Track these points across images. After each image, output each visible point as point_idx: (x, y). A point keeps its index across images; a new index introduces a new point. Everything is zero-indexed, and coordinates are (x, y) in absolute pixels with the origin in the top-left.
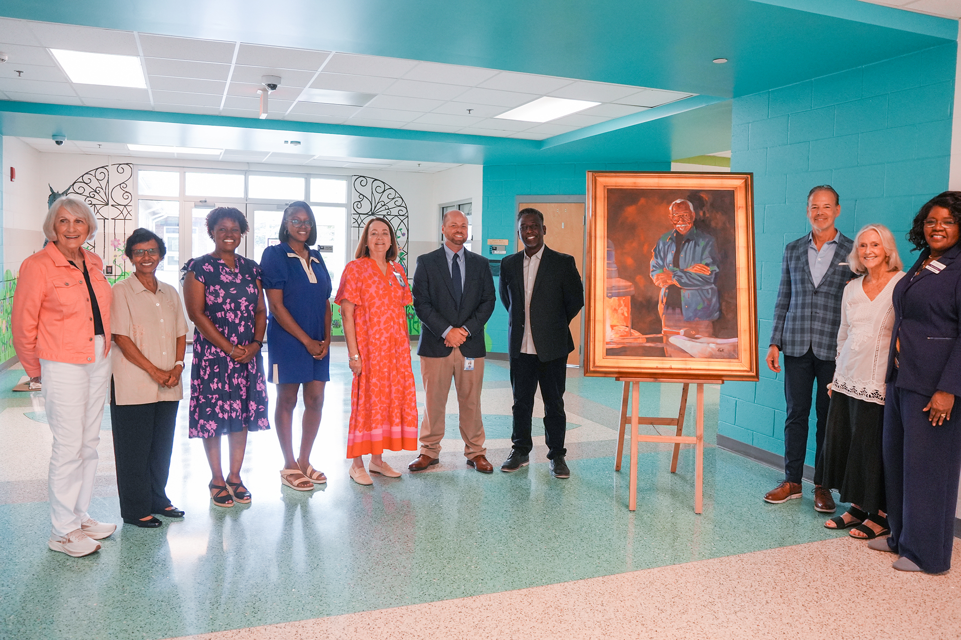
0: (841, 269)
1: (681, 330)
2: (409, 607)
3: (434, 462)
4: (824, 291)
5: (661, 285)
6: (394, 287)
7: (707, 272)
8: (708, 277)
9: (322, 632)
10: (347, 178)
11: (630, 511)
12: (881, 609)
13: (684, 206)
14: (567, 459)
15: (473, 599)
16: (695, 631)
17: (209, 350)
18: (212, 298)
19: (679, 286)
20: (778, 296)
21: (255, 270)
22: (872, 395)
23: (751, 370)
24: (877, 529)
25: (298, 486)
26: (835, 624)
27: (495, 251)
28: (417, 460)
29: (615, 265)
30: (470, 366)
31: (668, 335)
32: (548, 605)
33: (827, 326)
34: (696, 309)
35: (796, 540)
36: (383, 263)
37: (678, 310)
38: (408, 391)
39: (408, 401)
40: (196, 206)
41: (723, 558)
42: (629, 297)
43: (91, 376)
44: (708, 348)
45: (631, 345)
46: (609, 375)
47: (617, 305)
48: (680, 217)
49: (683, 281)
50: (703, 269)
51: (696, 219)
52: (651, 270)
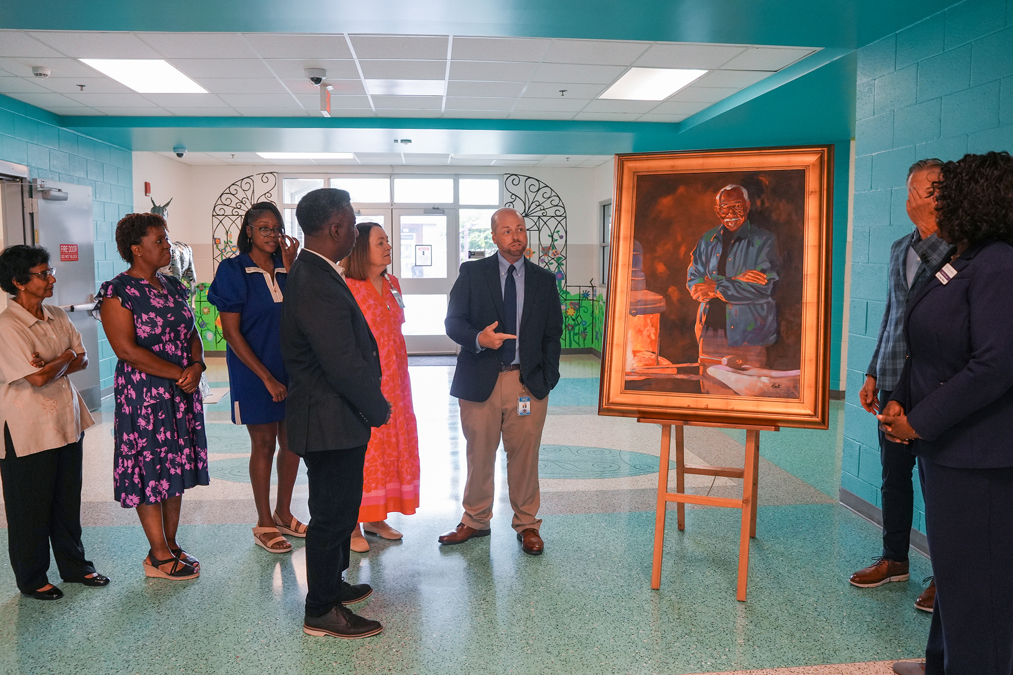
1: (724, 359)
5: (700, 299)
7: (762, 281)
8: (764, 287)
10: (498, 176)
13: (736, 194)
18: (147, 329)
19: (724, 300)
23: (815, 414)
25: (272, 547)
29: (643, 274)
30: (525, 410)
31: (706, 364)
37: (721, 332)
42: (658, 315)
44: (759, 383)
45: (657, 377)
46: (628, 415)
47: (642, 326)
48: (729, 208)
49: (730, 293)
50: (757, 276)
51: (751, 211)
52: (688, 280)
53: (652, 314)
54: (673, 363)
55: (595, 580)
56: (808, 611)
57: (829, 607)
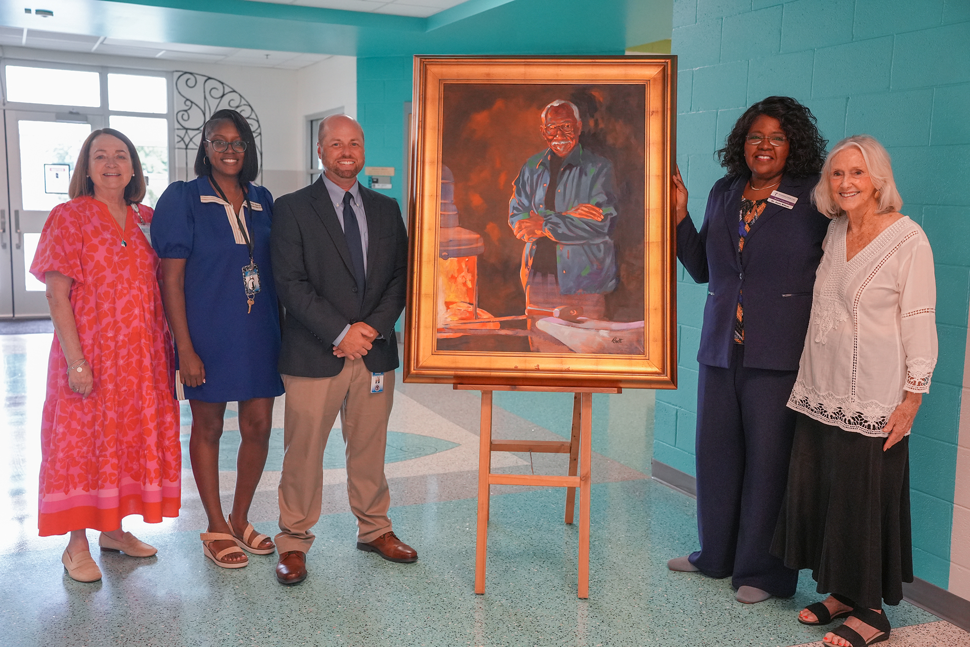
1: (556, 309)
5: (526, 238)
7: (597, 217)
8: (600, 224)
10: (167, 74)
19: (553, 239)
22: (852, 420)
23: (663, 372)
24: (868, 632)
27: (376, 185)
29: (454, 207)
30: (378, 386)
31: (534, 316)
34: (579, 276)
36: (120, 207)
37: (551, 278)
42: (476, 258)
44: (597, 337)
45: (476, 333)
46: (442, 381)
47: (456, 271)
48: (557, 128)
49: (560, 231)
50: (592, 211)
51: (583, 133)
52: (510, 216)
53: (467, 256)
54: (496, 316)
55: (403, 591)
56: (660, 603)
57: (681, 596)
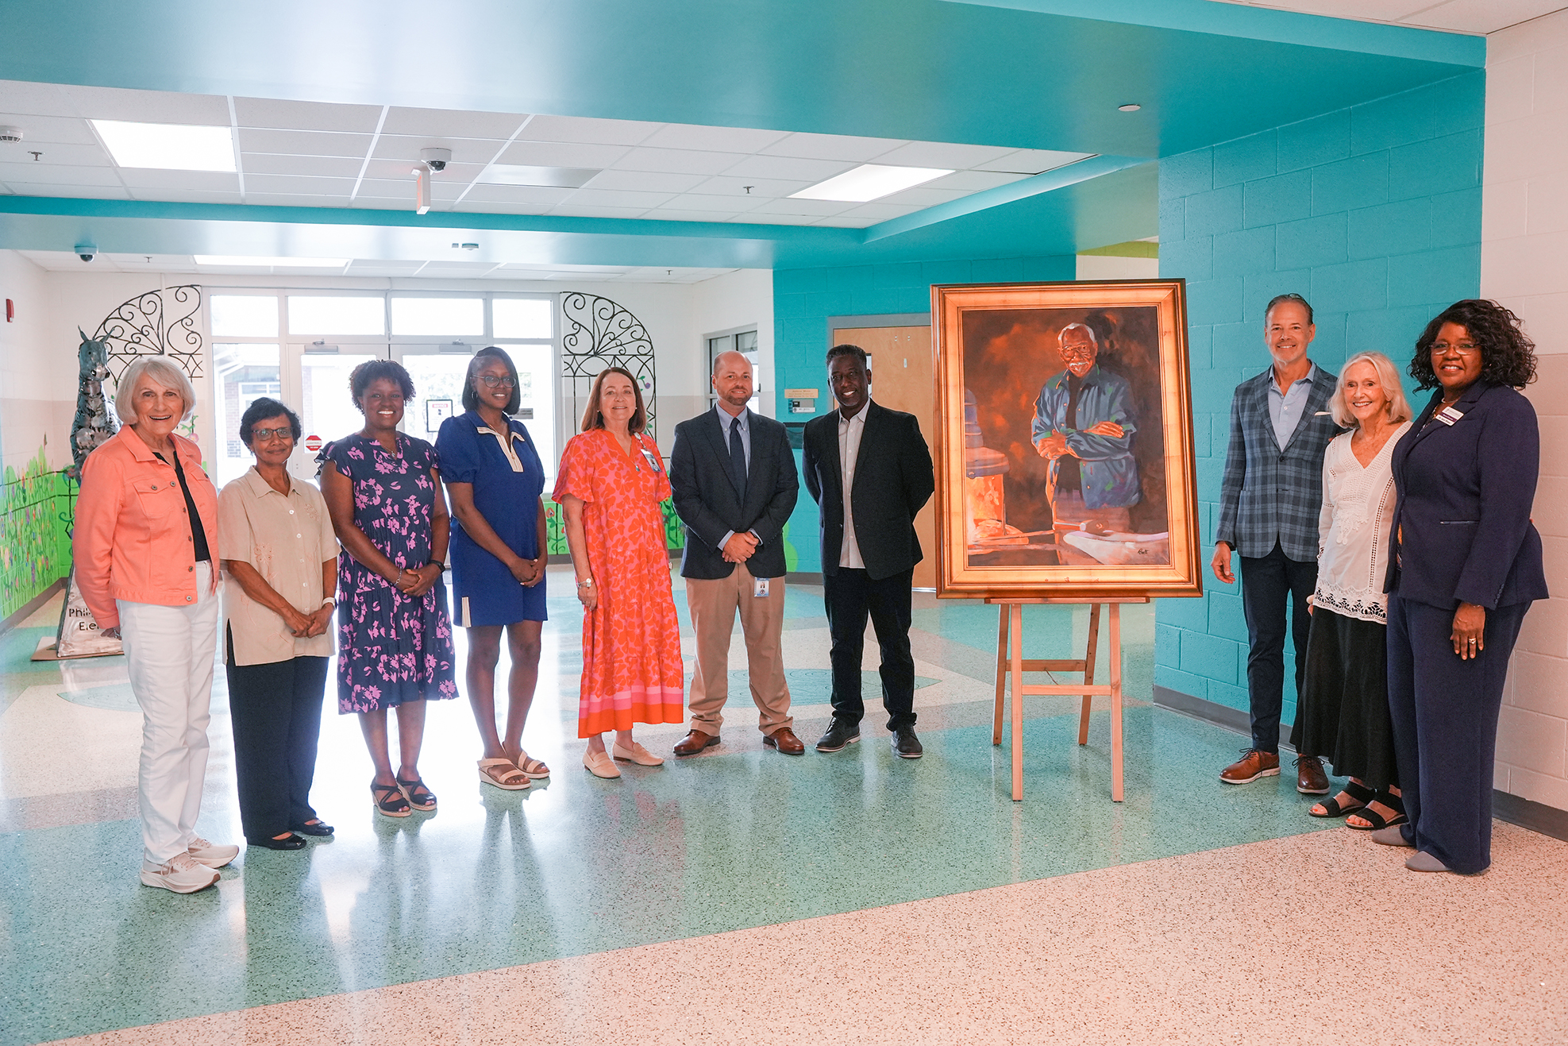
0: (1318, 421)
1: (1082, 524)
2: (686, 941)
3: (714, 741)
4: (1295, 455)
5: (1049, 456)
6: (643, 474)
7: (1118, 433)
8: (1121, 440)
9: (562, 977)
10: (553, 296)
11: (1014, 801)
12: (1380, 922)
13: (1080, 334)
14: (917, 729)
15: (780, 927)
16: (1102, 959)
17: (363, 579)
18: (365, 499)
19: (1076, 456)
20: (1227, 467)
21: (427, 454)
22: (1369, 610)
23: (1190, 580)
24: (1388, 814)
25: (506, 783)
26: (1309, 944)
27: (797, 408)
28: (687, 738)
29: (978, 428)
30: (763, 591)
31: (1062, 531)
32: (889, 931)
33: (1301, 509)
34: (1103, 491)
35: (1264, 833)
36: (625, 436)
37: (1076, 493)
38: (668, 633)
39: (668, 647)
40: (307, 351)
41: (1151, 862)
42: (1002, 476)
43: (193, 622)
44: (1123, 549)
45: (1005, 549)
46: (973, 596)
47: (983, 490)
48: (1074, 350)
49: (1082, 448)
50: (1111, 428)
51: (1099, 354)
52: (1033, 434)
53: (993, 475)
54: (1024, 532)
